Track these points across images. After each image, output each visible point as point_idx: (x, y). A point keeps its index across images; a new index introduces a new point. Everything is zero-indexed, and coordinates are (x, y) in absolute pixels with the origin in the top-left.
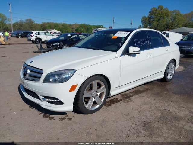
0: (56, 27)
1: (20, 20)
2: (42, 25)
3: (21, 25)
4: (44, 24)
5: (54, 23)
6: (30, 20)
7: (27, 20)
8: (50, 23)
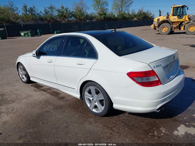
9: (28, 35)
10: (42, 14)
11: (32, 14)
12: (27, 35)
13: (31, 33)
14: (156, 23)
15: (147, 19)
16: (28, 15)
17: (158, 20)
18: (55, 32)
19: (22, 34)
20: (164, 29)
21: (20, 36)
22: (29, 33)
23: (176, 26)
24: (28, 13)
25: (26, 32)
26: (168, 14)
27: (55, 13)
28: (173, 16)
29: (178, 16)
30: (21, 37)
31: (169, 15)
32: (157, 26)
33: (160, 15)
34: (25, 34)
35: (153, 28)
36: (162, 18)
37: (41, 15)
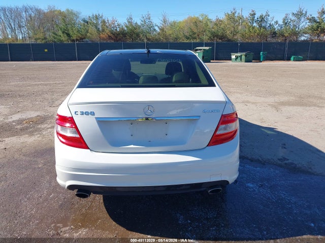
9: (241, 60)
10: (277, 25)
11: (260, 26)
12: (239, 58)
13: (246, 56)
16: (253, 28)
18: (292, 58)
19: (233, 57)
21: (230, 59)
22: (243, 57)
24: (255, 24)
25: (239, 54)
27: (304, 23)
30: (231, 61)
34: (237, 58)
37: (276, 27)
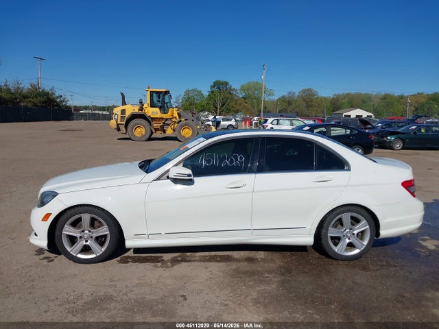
0: (365, 103)
1: (290, 93)
2: (333, 99)
3: (290, 103)
4: (337, 98)
5: (361, 94)
6: (310, 90)
7: (304, 91)
8: (351, 95)
14: (119, 117)
15: (54, 106)
17: (123, 112)
20: (139, 130)
23: (158, 125)
26: (141, 103)
28: (151, 107)
29: (161, 108)
31: (143, 105)
32: (124, 123)
33: (124, 103)
35: (116, 127)
36: (131, 109)
